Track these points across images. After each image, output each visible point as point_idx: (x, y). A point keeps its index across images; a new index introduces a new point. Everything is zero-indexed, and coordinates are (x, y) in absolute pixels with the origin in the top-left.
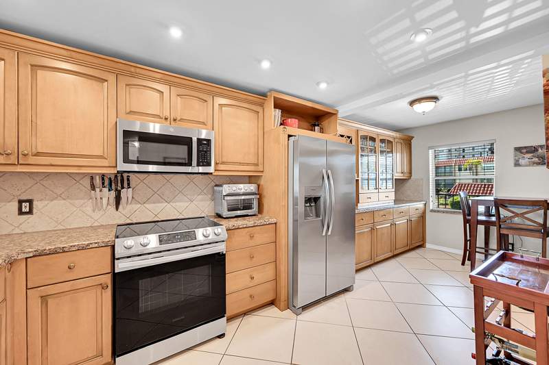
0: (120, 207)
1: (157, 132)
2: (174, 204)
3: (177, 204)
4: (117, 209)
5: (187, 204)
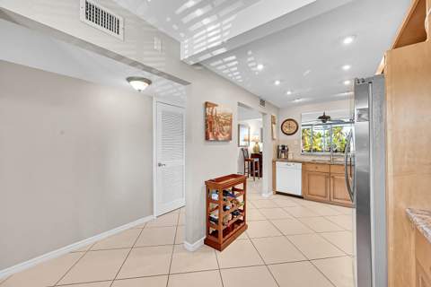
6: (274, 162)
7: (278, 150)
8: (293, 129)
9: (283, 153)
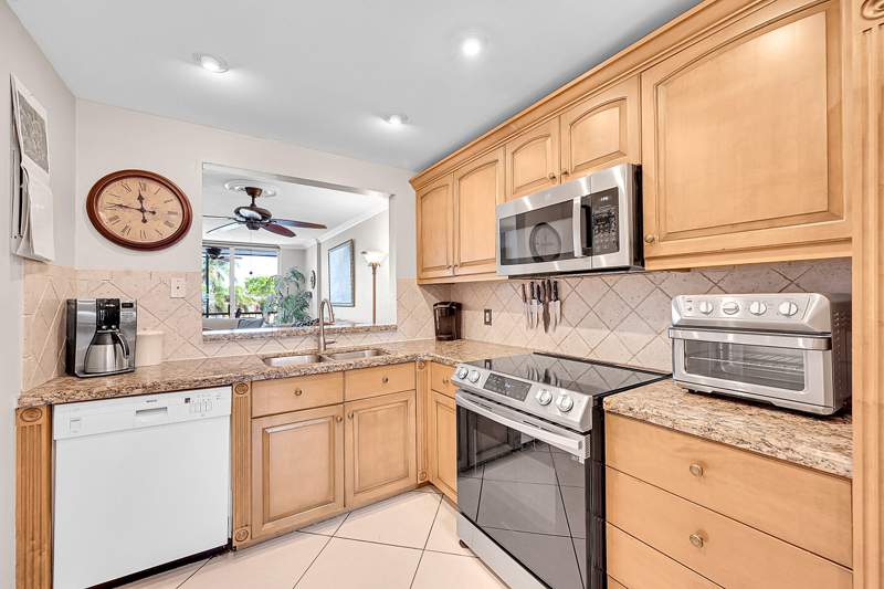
0: (551, 327)
1: (530, 208)
2: (622, 335)
3: (626, 334)
4: (546, 330)
5: (646, 338)
6: (38, 411)
7: (71, 327)
8: (167, 223)
9: (110, 348)
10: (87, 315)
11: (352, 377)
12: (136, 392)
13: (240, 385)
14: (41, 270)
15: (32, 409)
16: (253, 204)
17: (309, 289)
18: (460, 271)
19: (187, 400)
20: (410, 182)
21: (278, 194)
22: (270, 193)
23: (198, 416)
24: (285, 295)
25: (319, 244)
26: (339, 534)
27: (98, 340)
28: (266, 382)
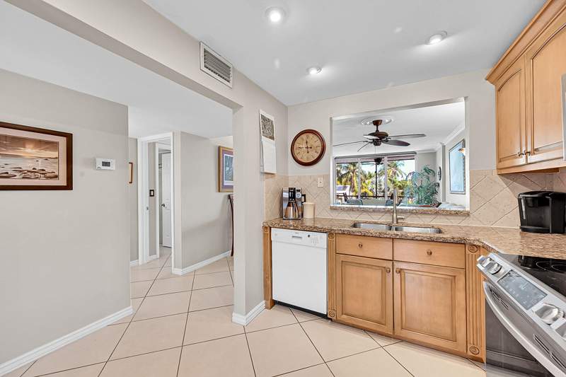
6: (267, 229)
7: (282, 199)
8: (316, 152)
9: (292, 208)
10: (286, 195)
11: (398, 244)
12: (292, 228)
13: (330, 233)
14: (272, 177)
15: (266, 228)
16: (377, 130)
17: (438, 181)
18: (532, 159)
19: (309, 236)
20: (487, 79)
21: (393, 120)
22: (387, 121)
23: (313, 244)
24: (418, 185)
25: (444, 147)
26: (386, 348)
27: (289, 205)
28: (342, 235)
